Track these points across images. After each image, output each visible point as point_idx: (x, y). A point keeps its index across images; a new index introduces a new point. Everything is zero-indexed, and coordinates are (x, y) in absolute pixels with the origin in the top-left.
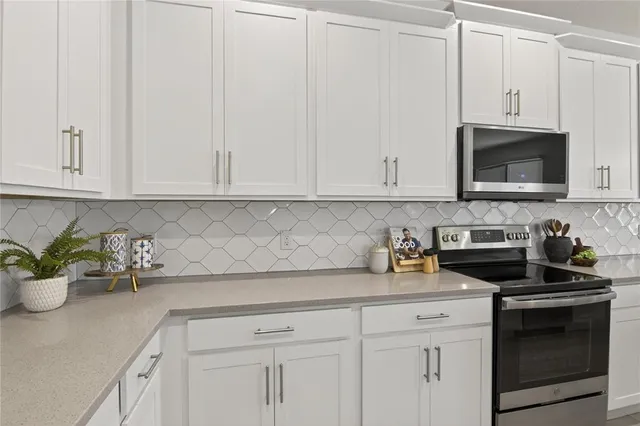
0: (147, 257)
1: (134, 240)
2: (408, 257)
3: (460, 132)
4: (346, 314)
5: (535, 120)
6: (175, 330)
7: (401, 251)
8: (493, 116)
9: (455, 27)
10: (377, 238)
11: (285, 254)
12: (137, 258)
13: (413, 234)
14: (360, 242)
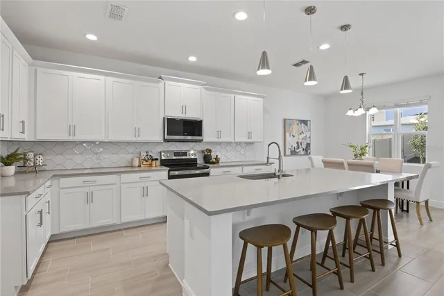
0: (41, 161)
1: (36, 155)
2: (147, 161)
3: (164, 118)
4: (115, 176)
5: (191, 115)
6: (55, 182)
7: (144, 160)
8: (177, 114)
9: (163, 83)
10: (137, 155)
11: (98, 161)
12: (37, 161)
13: (150, 154)
14: (129, 157)
